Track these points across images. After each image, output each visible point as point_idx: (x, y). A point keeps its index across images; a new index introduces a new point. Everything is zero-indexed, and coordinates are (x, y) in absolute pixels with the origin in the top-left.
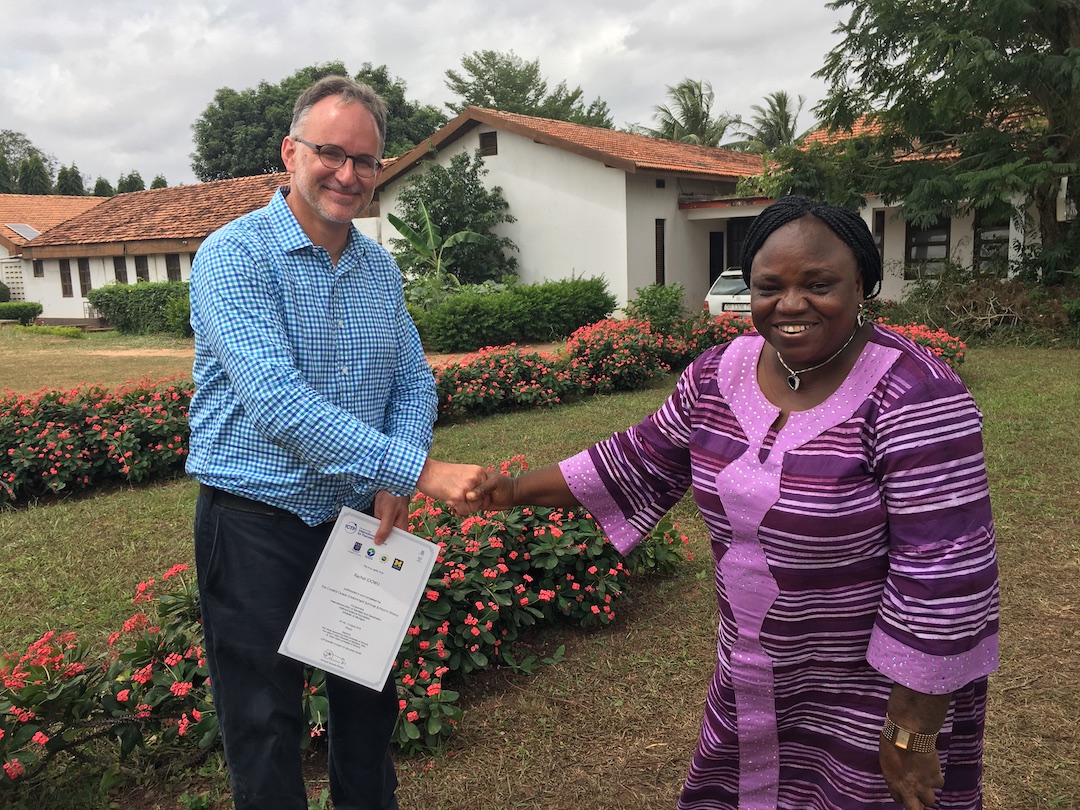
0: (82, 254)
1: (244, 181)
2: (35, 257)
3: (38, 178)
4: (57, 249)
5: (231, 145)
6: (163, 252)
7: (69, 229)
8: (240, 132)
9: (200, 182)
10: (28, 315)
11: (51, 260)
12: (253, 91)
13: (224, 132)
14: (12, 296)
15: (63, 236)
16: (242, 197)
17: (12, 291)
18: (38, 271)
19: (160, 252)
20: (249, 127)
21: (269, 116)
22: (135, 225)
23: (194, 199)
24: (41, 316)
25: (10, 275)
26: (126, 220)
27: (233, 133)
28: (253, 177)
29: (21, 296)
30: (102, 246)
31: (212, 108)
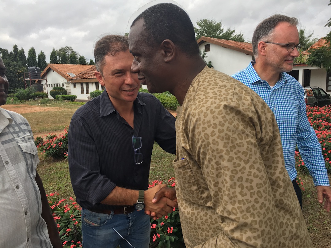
0: (87, 81)
2: (74, 82)
3: (74, 60)
4: (80, 80)
7: (83, 74)
10: (73, 99)
11: (78, 83)
14: (68, 93)
15: (82, 76)
17: (67, 92)
18: (75, 86)
24: (76, 99)
25: (67, 87)
29: (70, 93)
30: (92, 79)
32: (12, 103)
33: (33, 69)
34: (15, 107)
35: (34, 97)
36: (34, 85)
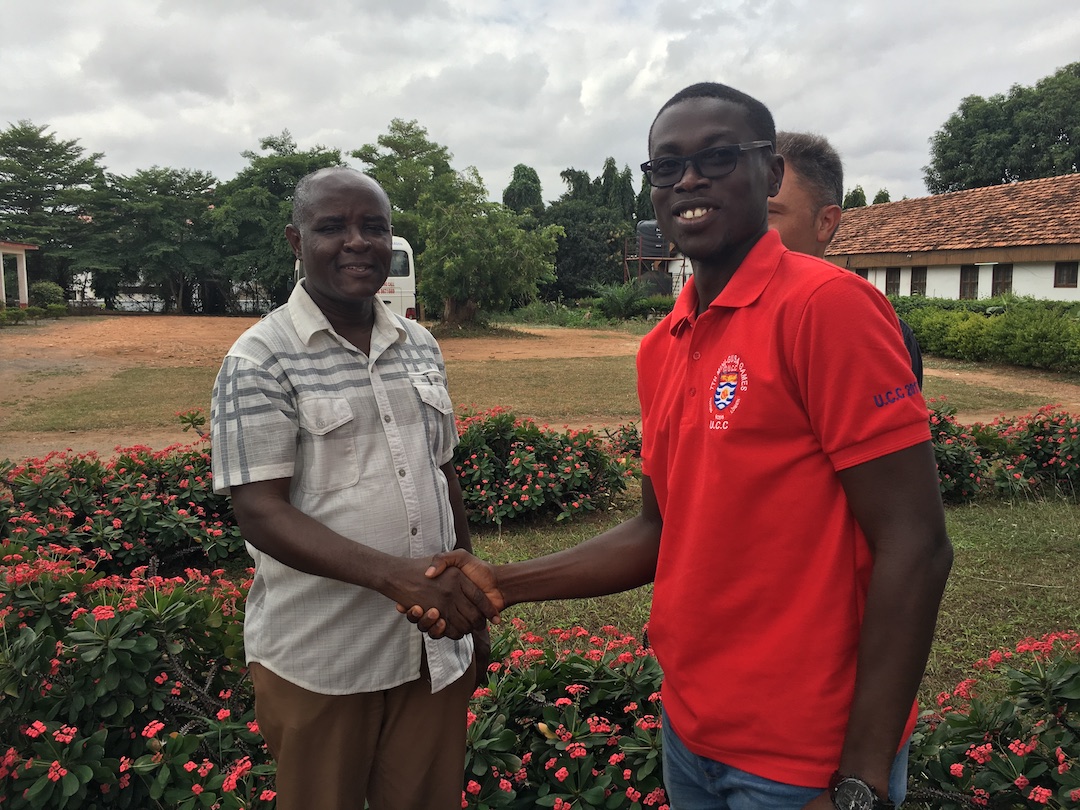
1: (980, 192)
5: (970, 155)
6: (886, 265)
8: (982, 141)
9: (931, 195)
12: (1003, 97)
13: (964, 142)
16: (978, 209)
19: (882, 265)
20: (993, 135)
21: (1017, 121)
22: (861, 239)
23: (924, 212)
26: (853, 234)
27: (974, 143)
28: (992, 187)
31: (954, 118)
32: (587, 326)
33: (651, 227)
34: (592, 337)
35: (642, 312)
36: (647, 275)
